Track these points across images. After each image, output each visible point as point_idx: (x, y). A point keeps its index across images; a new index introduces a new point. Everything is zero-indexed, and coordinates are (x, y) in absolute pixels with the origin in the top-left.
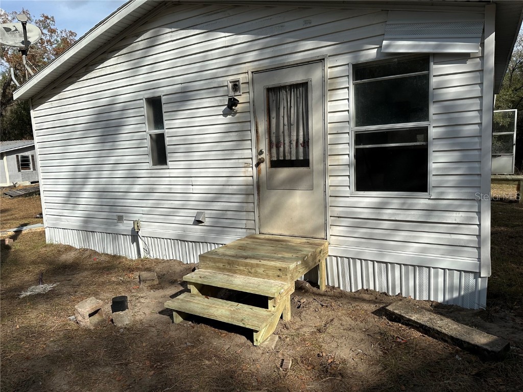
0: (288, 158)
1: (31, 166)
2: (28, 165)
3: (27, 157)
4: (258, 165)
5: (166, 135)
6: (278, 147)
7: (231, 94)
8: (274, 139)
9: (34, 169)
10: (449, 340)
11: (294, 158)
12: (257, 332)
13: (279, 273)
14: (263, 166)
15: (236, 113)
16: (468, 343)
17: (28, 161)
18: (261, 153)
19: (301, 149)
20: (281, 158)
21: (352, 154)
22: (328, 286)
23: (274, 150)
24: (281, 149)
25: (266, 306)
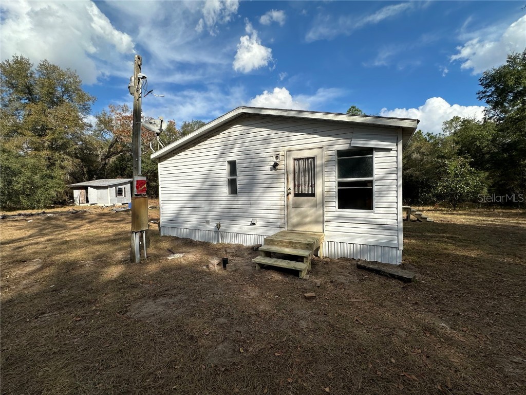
0: (303, 192)
1: (123, 194)
2: (121, 193)
3: (121, 189)
4: (288, 195)
5: (237, 180)
6: (299, 187)
7: (275, 160)
8: (297, 183)
9: (125, 196)
10: (388, 275)
11: (307, 192)
12: (301, 271)
13: (307, 246)
14: (290, 196)
15: (277, 169)
16: (398, 276)
17: (122, 191)
18: (289, 189)
19: (310, 188)
20: (300, 192)
21: (337, 191)
22: (323, 257)
23: (297, 188)
24: (300, 188)
25: (302, 261)
